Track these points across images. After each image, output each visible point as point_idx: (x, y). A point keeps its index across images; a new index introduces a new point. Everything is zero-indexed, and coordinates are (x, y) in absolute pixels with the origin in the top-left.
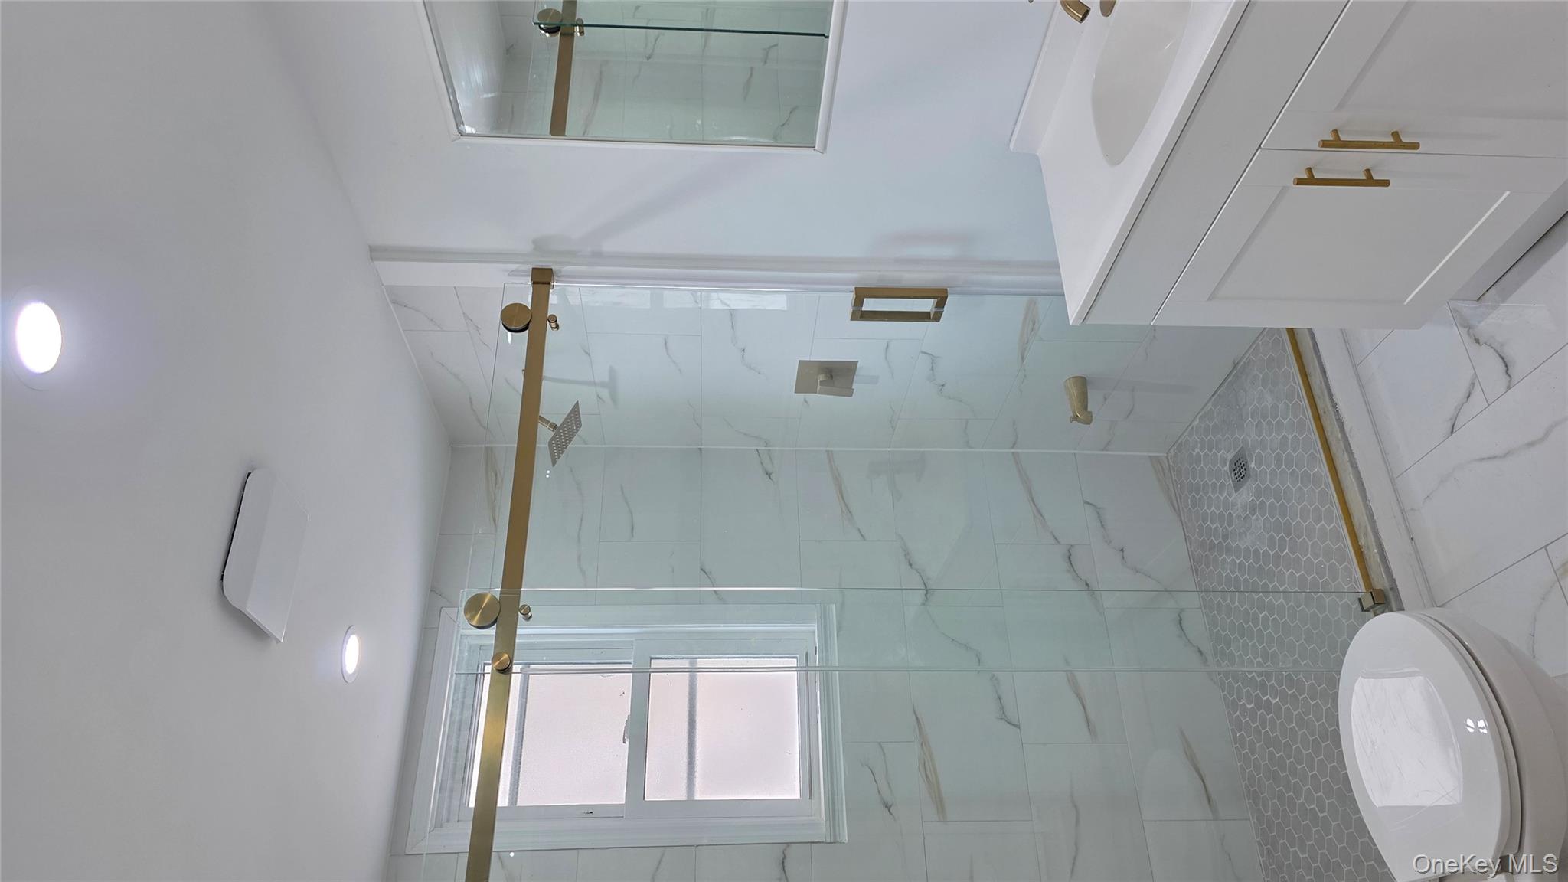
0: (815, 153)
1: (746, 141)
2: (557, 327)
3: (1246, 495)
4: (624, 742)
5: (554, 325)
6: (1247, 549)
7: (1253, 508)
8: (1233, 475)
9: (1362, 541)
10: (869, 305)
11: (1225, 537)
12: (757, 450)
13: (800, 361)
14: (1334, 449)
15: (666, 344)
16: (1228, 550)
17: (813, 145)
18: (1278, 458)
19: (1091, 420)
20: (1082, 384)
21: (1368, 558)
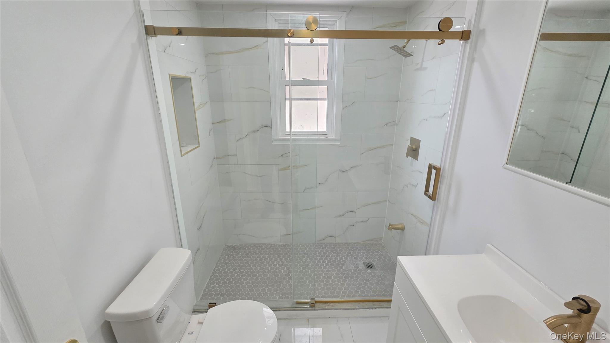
0: (503, 164)
1: (517, 132)
2: (439, 44)
3: (361, 266)
4: (303, 79)
5: (440, 43)
6: (346, 262)
7: (357, 267)
8: (369, 263)
9: (331, 304)
10: (434, 172)
11: (352, 256)
12: (396, 121)
13: (420, 140)
14: (361, 303)
15: (433, 90)
16: (348, 256)
17: (508, 163)
18: (368, 280)
19: (389, 230)
20: (403, 229)
21: (326, 304)
